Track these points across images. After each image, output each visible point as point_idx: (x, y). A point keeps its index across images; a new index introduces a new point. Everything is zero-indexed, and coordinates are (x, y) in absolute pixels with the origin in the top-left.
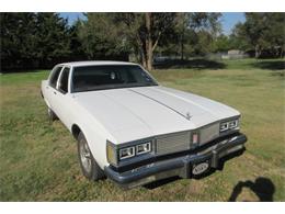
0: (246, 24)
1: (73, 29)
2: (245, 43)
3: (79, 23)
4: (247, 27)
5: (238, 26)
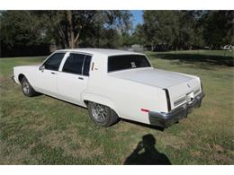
2: (143, 39)
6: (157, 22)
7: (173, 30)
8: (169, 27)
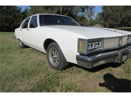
0: (102, 13)
1: (24, 13)
2: (102, 21)
3: (27, 10)
4: (103, 14)
5: (99, 14)
6: (110, 10)
7: (121, 15)
8: (118, 13)
